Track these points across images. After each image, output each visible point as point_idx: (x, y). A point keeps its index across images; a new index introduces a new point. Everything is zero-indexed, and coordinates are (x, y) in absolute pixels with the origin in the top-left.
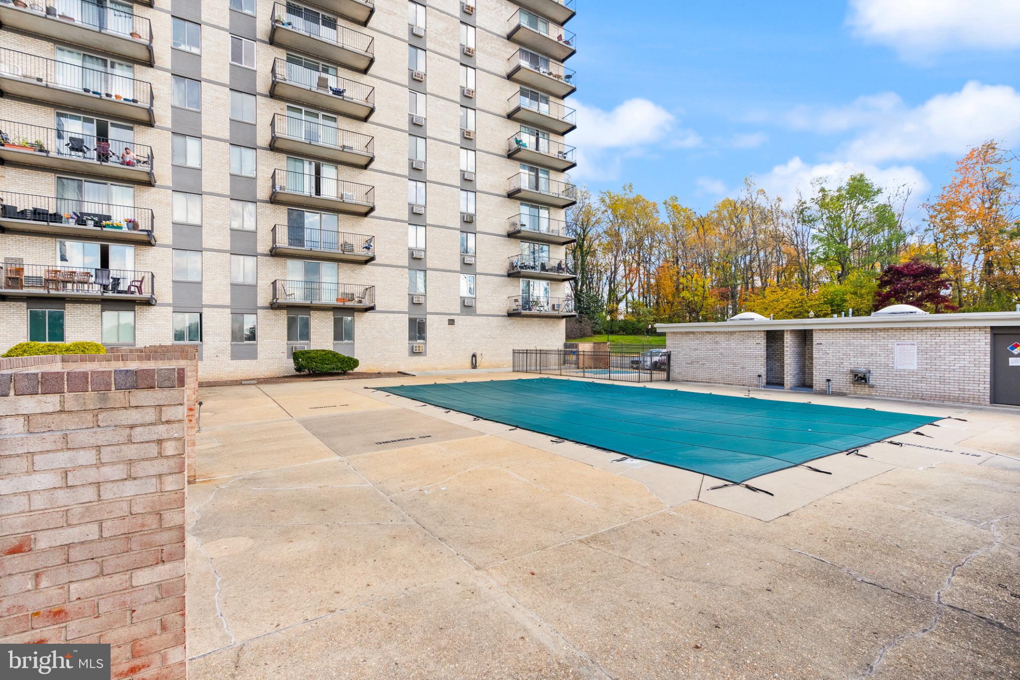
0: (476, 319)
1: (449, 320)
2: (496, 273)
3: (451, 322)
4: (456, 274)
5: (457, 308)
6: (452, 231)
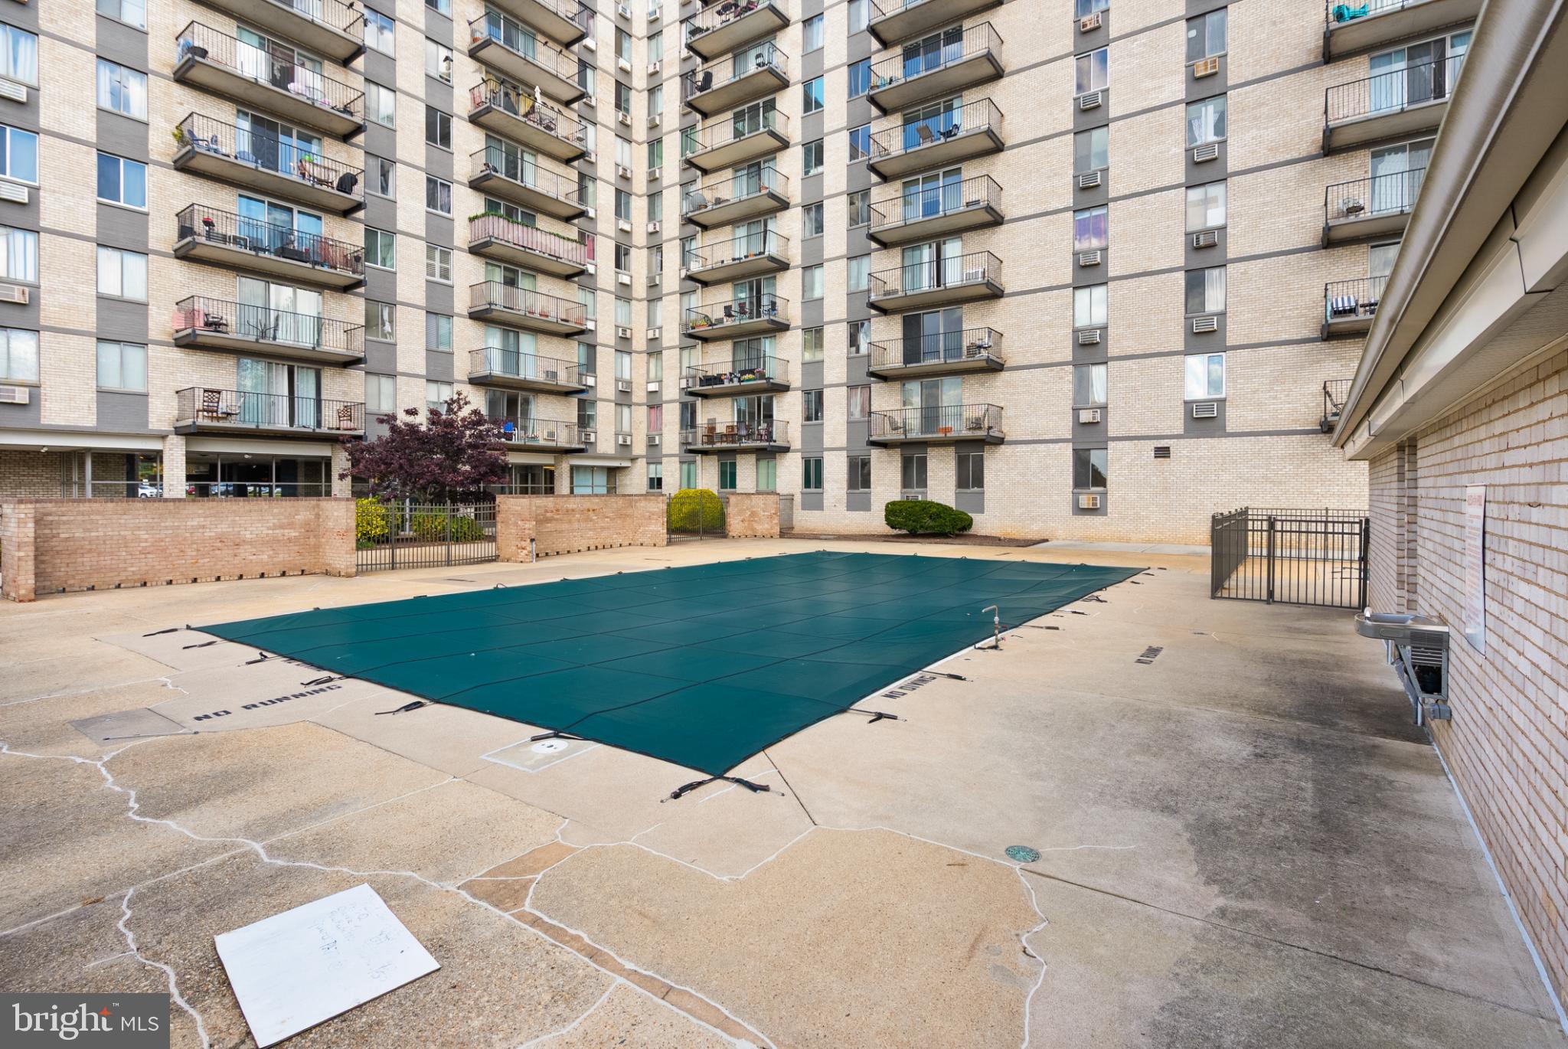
0: (1225, 443)
1: (1157, 449)
2: (1284, 337)
3: (1163, 453)
4: (1175, 358)
5: (1176, 423)
6: (1164, 276)
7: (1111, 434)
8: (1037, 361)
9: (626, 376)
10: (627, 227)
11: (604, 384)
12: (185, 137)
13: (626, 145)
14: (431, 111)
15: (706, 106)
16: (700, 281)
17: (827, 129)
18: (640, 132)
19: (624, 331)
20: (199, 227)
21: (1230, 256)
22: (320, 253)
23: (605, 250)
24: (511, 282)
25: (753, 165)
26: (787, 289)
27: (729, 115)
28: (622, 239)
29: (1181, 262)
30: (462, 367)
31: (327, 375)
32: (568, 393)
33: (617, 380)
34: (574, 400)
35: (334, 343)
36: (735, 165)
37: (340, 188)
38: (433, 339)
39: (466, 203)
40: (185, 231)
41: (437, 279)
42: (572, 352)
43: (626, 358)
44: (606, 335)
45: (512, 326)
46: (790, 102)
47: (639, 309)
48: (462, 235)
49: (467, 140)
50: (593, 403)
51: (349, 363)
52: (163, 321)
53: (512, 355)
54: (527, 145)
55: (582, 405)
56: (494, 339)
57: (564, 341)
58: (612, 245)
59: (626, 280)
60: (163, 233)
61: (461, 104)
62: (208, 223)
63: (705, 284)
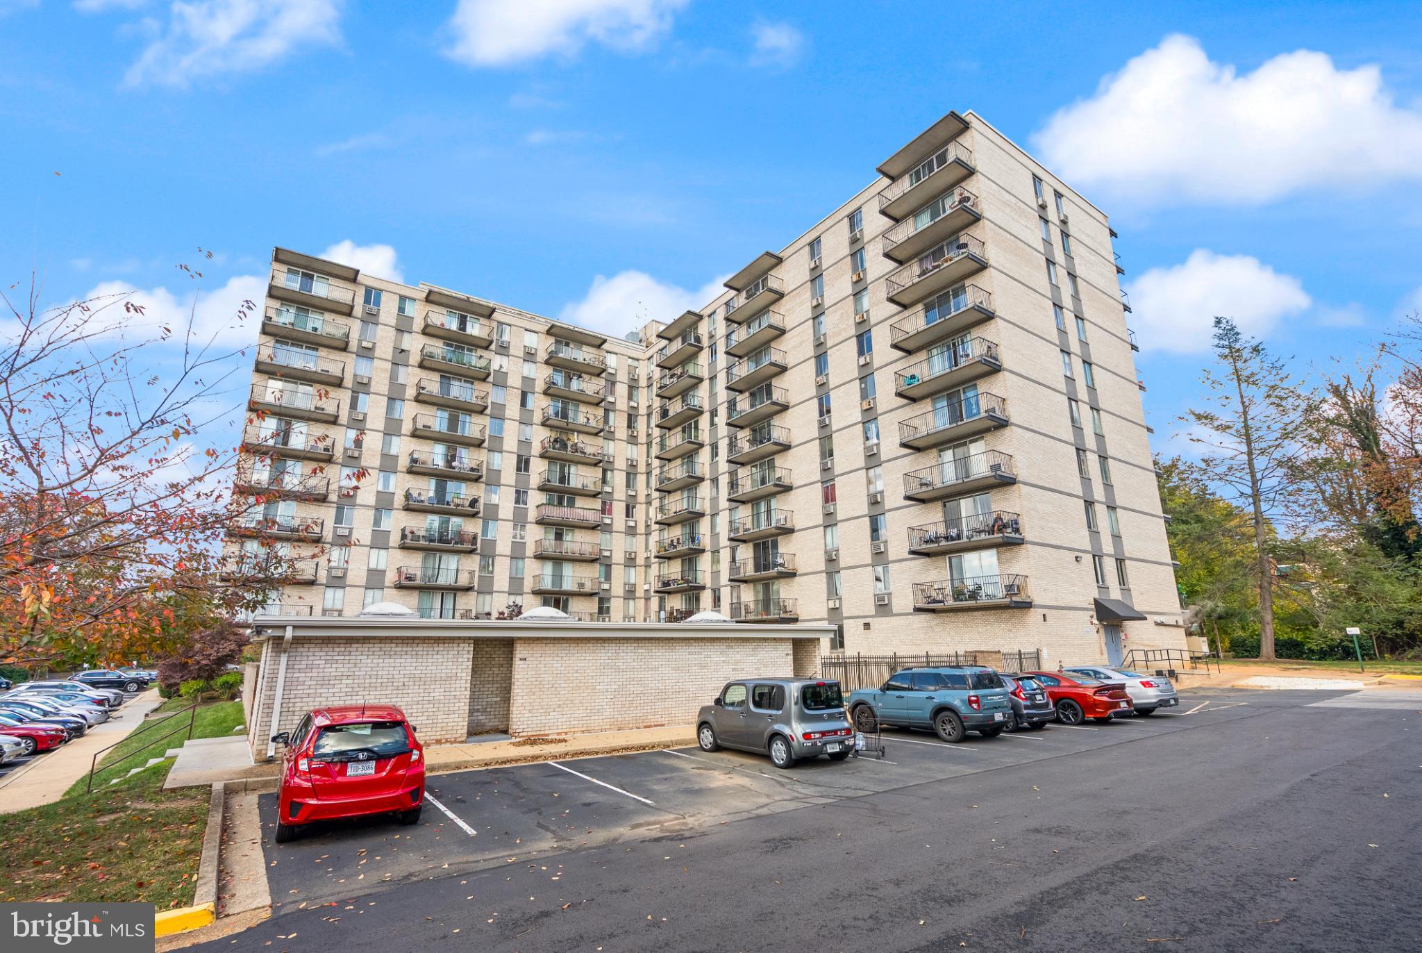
0: (893, 620)
1: (865, 624)
3: (867, 626)
5: (871, 608)
6: (860, 520)
7: (844, 615)
8: (810, 570)
9: (632, 581)
10: (633, 493)
11: (617, 588)
12: (408, 496)
13: (635, 447)
14: (519, 457)
15: (668, 425)
16: (665, 524)
17: (719, 436)
18: (642, 438)
19: (630, 554)
20: (409, 536)
21: (886, 508)
22: (460, 537)
23: (619, 509)
24: (559, 536)
25: (689, 456)
26: (704, 527)
27: (679, 429)
28: (631, 501)
29: (866, 512)
30: (528, 585)
31: (459, 594)
32: (592, 595)
33: (625, 584)
34: (596, 599)
35: (463, 581)
36: (682, 456)
37: (470, 506)
38: (514, 572)
39: (535, 498)
40: (404, 537)
41: (518, 540)
42: (595, 571)
43: (632, 570)
44: (618, 557)
45: (558, 560)
46: (704, 421)
47: (641, 539)
48: (532, 515)
49: (538, 468)
50: (608, 600)
51: (468, 589)
52: (391, 578)
53: (558, 577)
54: (571, 461)
55: (601, 601)
56: (548, 568)
57: (590, 564)
58: (624, 505)
59: (632, 524)
60: (395, 539)
61: (536, 449)
62: (412, 533)
63: (669, 525)
